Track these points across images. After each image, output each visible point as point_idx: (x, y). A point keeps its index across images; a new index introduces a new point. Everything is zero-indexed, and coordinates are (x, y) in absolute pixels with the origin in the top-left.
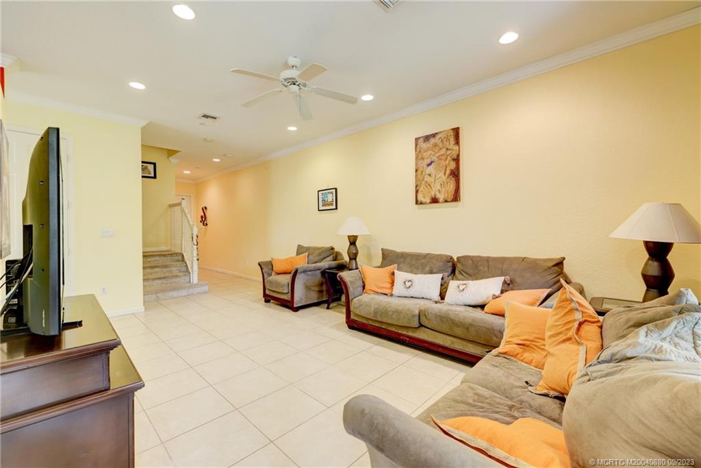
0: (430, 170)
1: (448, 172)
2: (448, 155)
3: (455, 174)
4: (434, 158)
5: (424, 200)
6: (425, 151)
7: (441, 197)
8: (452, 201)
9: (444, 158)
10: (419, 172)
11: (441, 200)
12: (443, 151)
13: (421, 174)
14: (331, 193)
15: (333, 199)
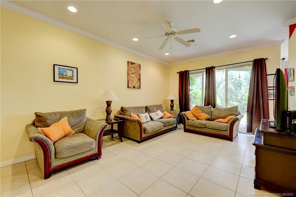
0: (133, 75)
1: (138, 78)
2: (138, 73)
3: (139, 80)
4: (134, 72)
5: (131, 87)
6: (132, 68)
7: (136, 86)
8: (139, 88)
9: (137, 73)
10: (129, 75)
11: (136, 87)
12: (137, 71)
13: (130, 76)
14: (71, 70)
15: (73, 75)
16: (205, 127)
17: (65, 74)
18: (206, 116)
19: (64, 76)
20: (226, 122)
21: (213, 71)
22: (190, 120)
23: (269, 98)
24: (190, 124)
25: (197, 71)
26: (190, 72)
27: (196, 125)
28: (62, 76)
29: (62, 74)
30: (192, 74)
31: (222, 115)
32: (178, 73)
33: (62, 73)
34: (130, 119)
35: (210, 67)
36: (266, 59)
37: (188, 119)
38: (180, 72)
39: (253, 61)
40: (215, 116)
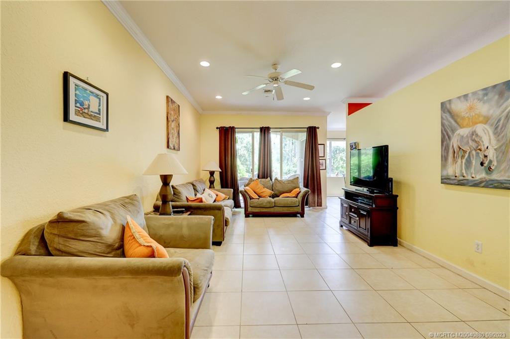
0: (173, 123)
1: (177, 131)
2: (177, 120)
4: (174, 118)
5: (171, 147)
7: (176, 146)
8: (179, 150)
10: (170, 124)
11: (176, 149)
12: (177, 116)
14: (97, 96)
15: (99, 110)
16: (275, 206)
17: (86, 103)
18: (269, 192)
19: (85, 108)
20: (293, 196)
21: (268, 132)
22: (253, 199)
23: (321, 168)
24: (256, 205)
25: (245, 129)
26: (236, 130)
27: (264, 204)
28: (82, 110)
29: (82, 104)
30: (239, 132)
31: (286, 189)
32: (217, 128)
33: (82, 99)
34: (192, 206)
35: (265, 127)
36: (318, 128)
37: (251, 198)
38: (221, 127)
39: (307, 128)
40: (277, 190)
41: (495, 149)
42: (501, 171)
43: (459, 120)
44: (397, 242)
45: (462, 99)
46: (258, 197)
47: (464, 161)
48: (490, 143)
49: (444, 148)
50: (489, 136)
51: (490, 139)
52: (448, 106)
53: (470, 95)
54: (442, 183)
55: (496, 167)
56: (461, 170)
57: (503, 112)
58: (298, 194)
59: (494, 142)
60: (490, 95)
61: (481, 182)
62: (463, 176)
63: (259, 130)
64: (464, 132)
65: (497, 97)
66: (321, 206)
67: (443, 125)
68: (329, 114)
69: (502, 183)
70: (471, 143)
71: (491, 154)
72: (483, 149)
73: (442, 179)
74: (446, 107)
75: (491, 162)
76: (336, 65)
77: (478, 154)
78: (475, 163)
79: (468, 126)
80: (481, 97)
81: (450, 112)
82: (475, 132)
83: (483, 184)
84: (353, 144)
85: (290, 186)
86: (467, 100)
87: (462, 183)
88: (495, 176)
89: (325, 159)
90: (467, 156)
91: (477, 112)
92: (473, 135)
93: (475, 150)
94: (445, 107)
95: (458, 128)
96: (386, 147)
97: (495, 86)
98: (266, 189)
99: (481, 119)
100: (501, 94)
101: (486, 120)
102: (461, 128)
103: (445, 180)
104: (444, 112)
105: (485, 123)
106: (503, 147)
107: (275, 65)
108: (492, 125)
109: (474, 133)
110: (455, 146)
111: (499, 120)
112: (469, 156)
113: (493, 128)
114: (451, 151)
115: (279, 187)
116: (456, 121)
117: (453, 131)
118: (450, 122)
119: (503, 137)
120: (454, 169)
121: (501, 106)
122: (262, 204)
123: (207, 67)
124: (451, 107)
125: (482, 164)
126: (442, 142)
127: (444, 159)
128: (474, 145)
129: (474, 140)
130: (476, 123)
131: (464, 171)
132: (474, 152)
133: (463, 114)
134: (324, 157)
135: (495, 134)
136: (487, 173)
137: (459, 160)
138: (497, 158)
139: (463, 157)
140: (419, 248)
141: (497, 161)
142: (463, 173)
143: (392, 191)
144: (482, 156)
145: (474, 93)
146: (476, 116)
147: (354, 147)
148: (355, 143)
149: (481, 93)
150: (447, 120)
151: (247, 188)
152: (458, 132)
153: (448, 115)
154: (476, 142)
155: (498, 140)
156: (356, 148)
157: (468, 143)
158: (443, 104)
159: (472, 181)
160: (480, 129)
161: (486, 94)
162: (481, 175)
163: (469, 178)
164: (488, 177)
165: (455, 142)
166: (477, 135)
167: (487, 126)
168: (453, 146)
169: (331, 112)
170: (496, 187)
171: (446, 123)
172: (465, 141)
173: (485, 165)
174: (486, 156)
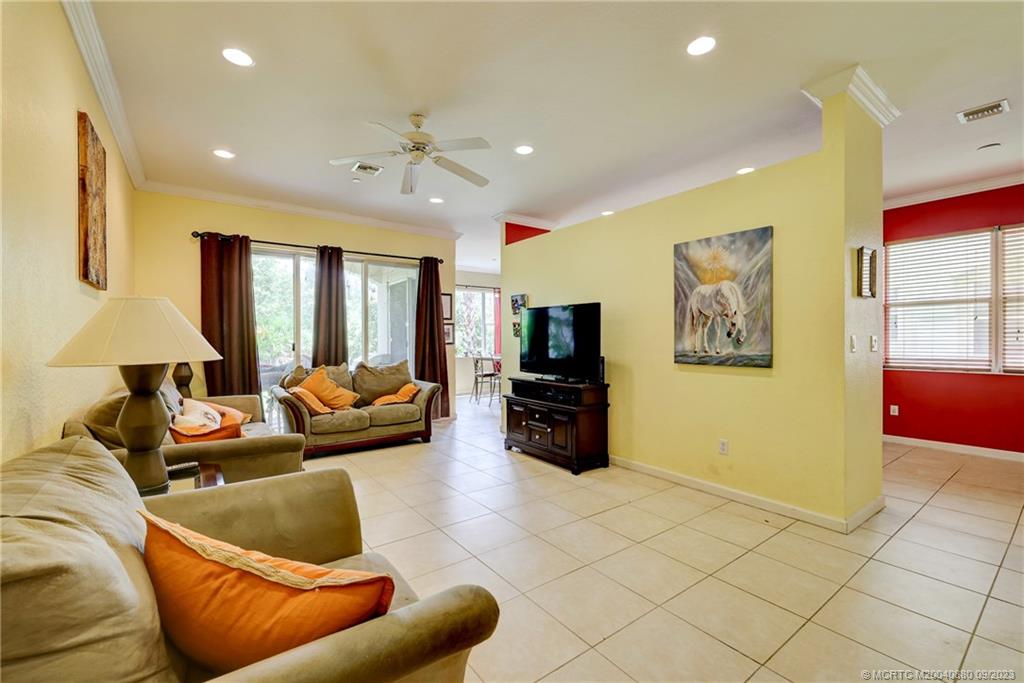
16: (371, 426)
18: (349, 395)
20: (406, 400)
21: (339, 261)
22: (320, 414)
23: (446, 342)
24: (326, 427)
25: (277, 247)
26: (254, 246)
30: (257, 253)
31: (386, 387)
32: (195, 234)
35: (332, 248)
36: (441, 261)
37: (313, 413)
38: (210, 234)
39: (421, 260)
40: (366, 390)
41: (745, 316)
42: (750, 345)
43: (698, 273)
44: (608, 460)
45: (703, 243)
46: (330, 410)
47: (706, 330)
48: (738, 307)
49: (678, 311)
50: (737, 298)
51: (738, 302)
52: (684, 251)
53: (713, 240)
54: (676, 362)
55: (746, 339)
56: (703, 343)
57: (753, 267)
58: (415, 395)
59: (743, 305)
60: (739, 244)
61: (728, 359)
62: (706, 352)
63: (315, 253)
64: (706, 289)
65: (746, 247)
66: (448, 415)
67: (677, 277)
68: (459, 237)
69: (753, 360)
70: (715, 305)
71: (740, 321)
72: (730, 315)
73: (676, 356)
74: (682, 253)
75: (739, 331)
76: (524, 150)
77: (724, 320)
78: (720, 333)
79: (710, 282)
80: (727, 244)
81: (686, 259)
82: (720, 290)
83: (730, 362)
84: (519, 298)
85: (395, 379)
86: (710, 246)
87: (703, 361)
88: (745, 351)
89: (453, 324)
90: (710, 323)
91: (723, 263)
92: (717, 294)
93: (721, 316)
94: (679, 251)
95: (699, 283)
96: (596, 307)
97: (743, 233)
98: (342, 391)
99: (728, 274)
100: (751, 244)
101: (734, 276)
102: (702, 284)
103: (681, 358)
104: (679, 260)
105: (733, 280)
106: (754, 313)
107: (417, 117)
108: (741, 283)
109: (718, 292)
110: (694, 309)
111: (749, 278)
112: (713, 324)
113: (742, 286)
114: (688, 315)
115: (371, 384)
116: (695, 274)
117: (692, 287)
118: (687, 275)
119: (753, 300)
120: (692, 342)
121: (750, 259)
122: (341, 425)
123: (246, 67)
124: (687, 253)
125: (729, 335)
126: (676, 303)
127: (679, 327)
128: (719, 308)
129: (718, 303)
130: (722, 279)
131: (706, 345)
132: (719, 319)
133: (705, 265)
134: (451, 319)
135: (744, 295)
136: (735, 347)
137: (700, 329)
138: (747, 326)
139: (704, 324)
140: (641, 464)
141: (748, 332)
142: (705, 347)
143: (603, 378)
144: (728, 324)
145: (719, 238)
146: (722, 270)
147: (520, 302)
148: (523, 296)
149: (727, 239)
150: (684, 272)
151: (296, 389)
152: (697, 289)
153: (684, 264)
154: (721, 305)
155: (748, 304)
156: (524, 305)
157: (711, 305)
158: (676, 247)
159: (717, 358)
160: (726, 287)
161: (733, 242)
162: (728, 350)
163: (713, 353)
164: (736, 352)
165: (693, 303)
166: (723, 296)
167: (734, 285)
168: (691, 309)
169: (462, 234)
170: (745, 365)
171: (682, 275)
172: (707, 302)
173: (733, 336)
174: (734, 325)
